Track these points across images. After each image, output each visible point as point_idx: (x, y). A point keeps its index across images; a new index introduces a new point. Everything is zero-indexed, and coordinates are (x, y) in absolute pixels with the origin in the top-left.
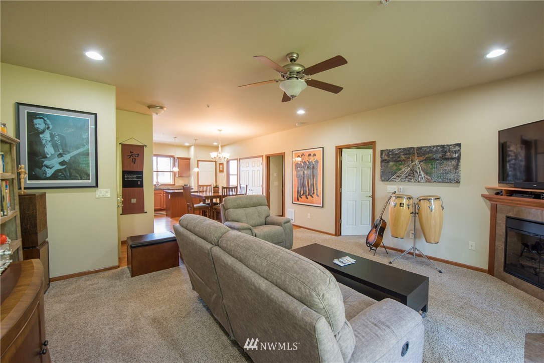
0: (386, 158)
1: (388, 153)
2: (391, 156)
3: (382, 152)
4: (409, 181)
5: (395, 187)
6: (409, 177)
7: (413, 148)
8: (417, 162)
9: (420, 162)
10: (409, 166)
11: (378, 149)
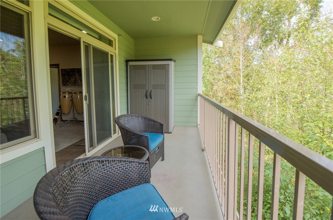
0: (64, 73)
1: (64, 71)
2: (66, 72)
3: (61, 69)
4: (75, 86)
5: (70, 88)
6: (75, 83)
7: (75, 69)
8: (77, 76)
9: (78, 76)
10: (74, 78)
11: (60, 68)
